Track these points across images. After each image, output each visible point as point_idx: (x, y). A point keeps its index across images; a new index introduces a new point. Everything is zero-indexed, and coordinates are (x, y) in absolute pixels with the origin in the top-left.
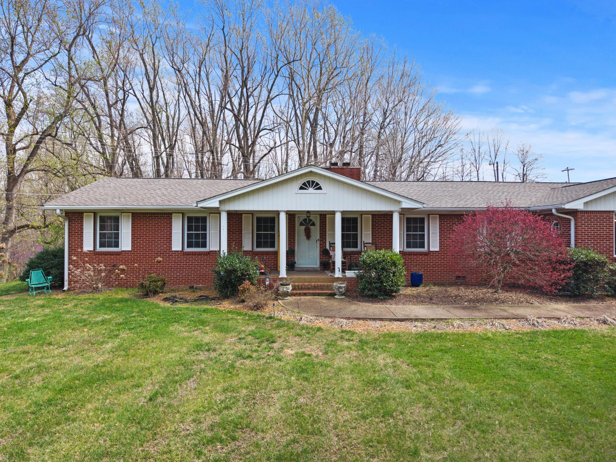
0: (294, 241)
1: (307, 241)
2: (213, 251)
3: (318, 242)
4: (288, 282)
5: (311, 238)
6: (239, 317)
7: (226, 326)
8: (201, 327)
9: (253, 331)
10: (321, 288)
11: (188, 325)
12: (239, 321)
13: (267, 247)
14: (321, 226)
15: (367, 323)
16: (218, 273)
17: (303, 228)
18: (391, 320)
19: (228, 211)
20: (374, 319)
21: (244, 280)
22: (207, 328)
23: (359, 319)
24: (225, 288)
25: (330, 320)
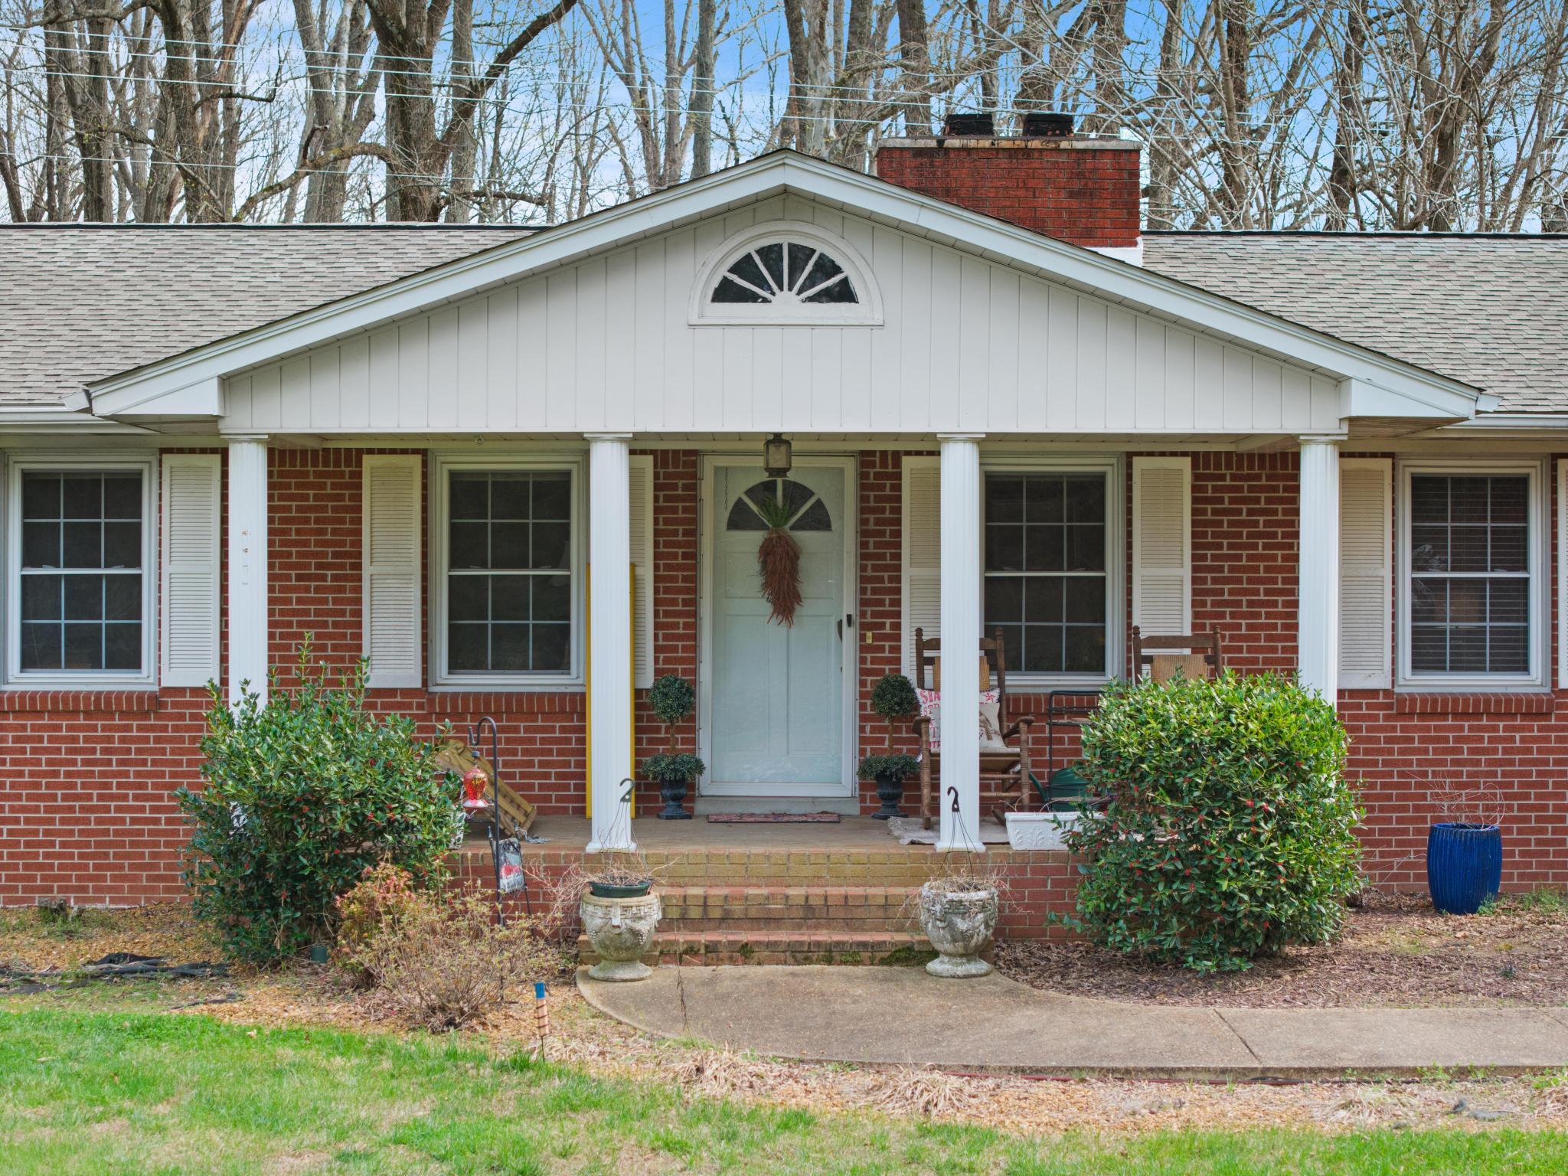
0: (694, 626)
1: (776, 631)
2: (180, 691)
3: (850, 634)
4: (636, 877)
5: (803, 611)
6: (338, 1060)
7: (265, 1102)
8: (127, 1104)
9: (419, 1124)
10: (849, 913)
11: (54, 1095)
12: (341, 1077)
13: (522, 667)
14: (864, 534)
15: (1078, 1091)
16: (217, 817)
17: (751, 540)
18: (1220, 1076)
19: (273, 437)
20: (1125, 1074)
21: (371, 858)
22: (162, 1109)
23: (1036, 1074)
24: (255, 909)
25: (869, 1080)
